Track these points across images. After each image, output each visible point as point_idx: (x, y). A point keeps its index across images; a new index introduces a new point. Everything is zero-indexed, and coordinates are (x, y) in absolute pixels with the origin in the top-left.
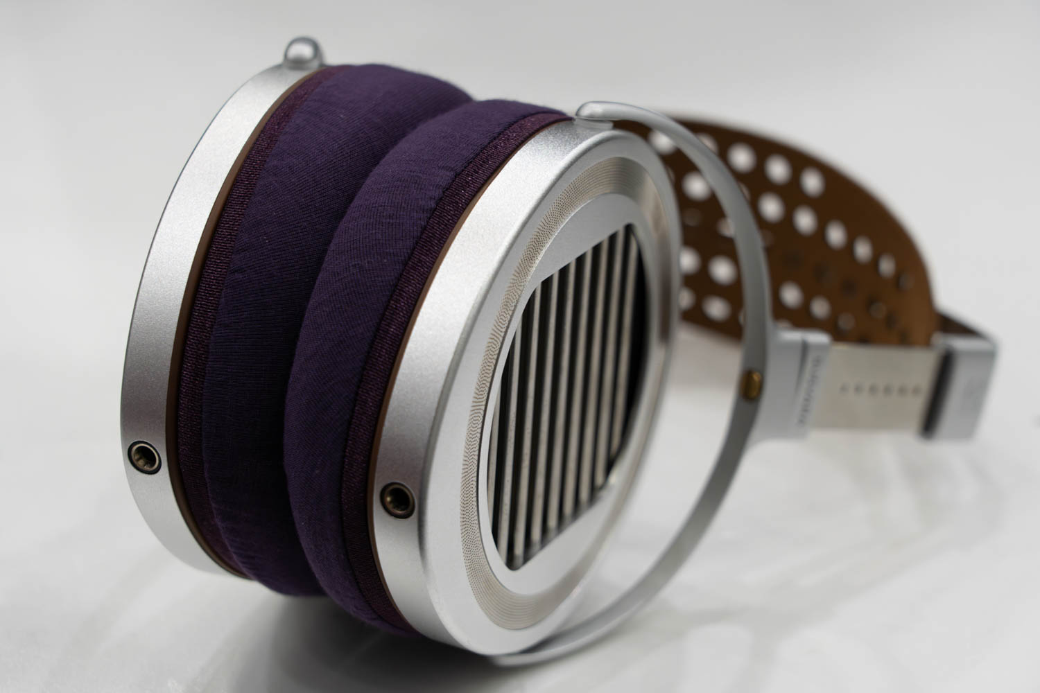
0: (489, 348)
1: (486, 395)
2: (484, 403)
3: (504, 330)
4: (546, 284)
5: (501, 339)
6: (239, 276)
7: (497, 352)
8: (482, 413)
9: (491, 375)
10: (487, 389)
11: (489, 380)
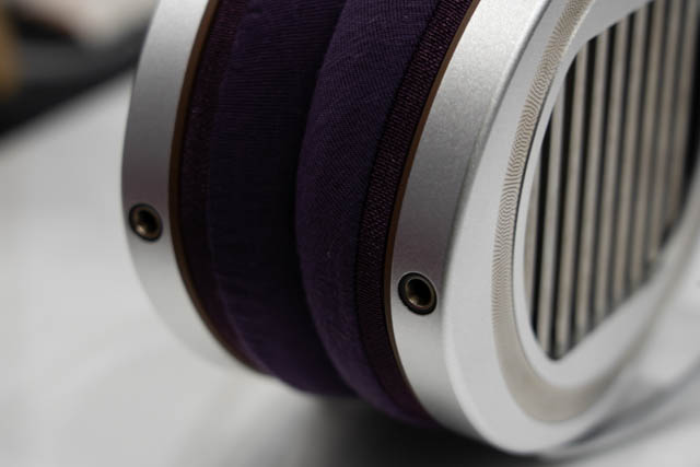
0: (525, 118)
1: (522, 171)
2: (519, 180)
3: (543, 97)
4: (593, 44)
5: (539, 107)
6: (255, 16)
7: (535, 121)
8: (517, 191)
9: (527, 148)
10: (523, 165)
11: (525, 154)
